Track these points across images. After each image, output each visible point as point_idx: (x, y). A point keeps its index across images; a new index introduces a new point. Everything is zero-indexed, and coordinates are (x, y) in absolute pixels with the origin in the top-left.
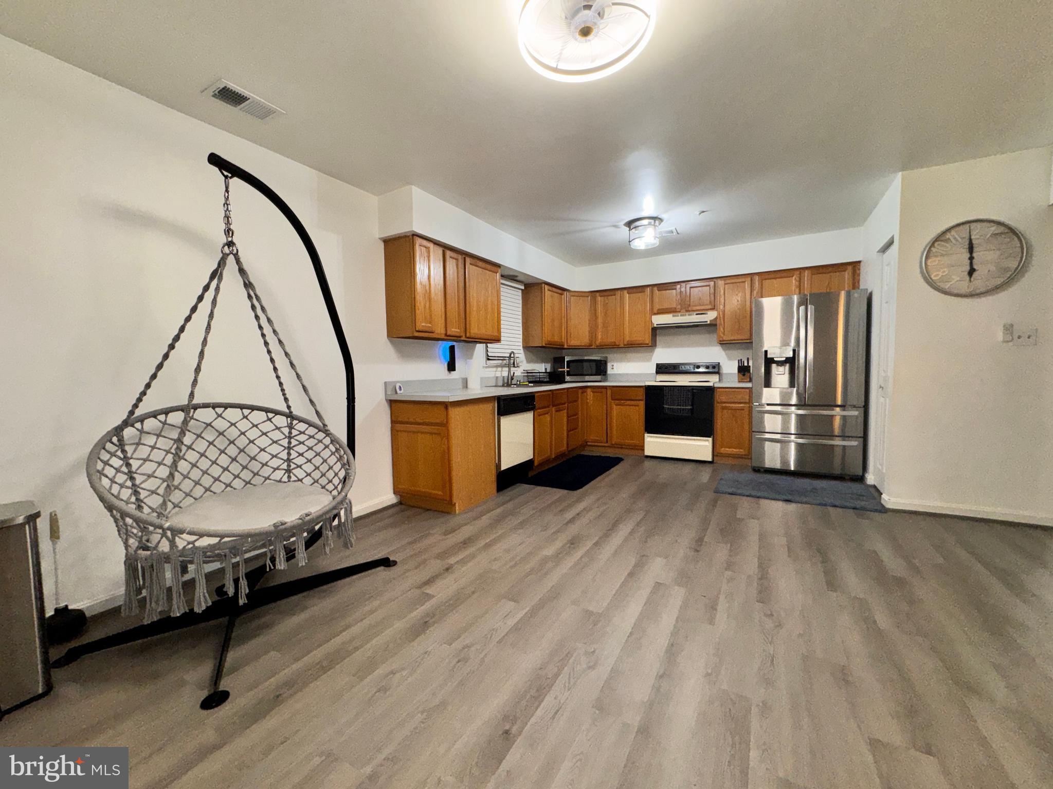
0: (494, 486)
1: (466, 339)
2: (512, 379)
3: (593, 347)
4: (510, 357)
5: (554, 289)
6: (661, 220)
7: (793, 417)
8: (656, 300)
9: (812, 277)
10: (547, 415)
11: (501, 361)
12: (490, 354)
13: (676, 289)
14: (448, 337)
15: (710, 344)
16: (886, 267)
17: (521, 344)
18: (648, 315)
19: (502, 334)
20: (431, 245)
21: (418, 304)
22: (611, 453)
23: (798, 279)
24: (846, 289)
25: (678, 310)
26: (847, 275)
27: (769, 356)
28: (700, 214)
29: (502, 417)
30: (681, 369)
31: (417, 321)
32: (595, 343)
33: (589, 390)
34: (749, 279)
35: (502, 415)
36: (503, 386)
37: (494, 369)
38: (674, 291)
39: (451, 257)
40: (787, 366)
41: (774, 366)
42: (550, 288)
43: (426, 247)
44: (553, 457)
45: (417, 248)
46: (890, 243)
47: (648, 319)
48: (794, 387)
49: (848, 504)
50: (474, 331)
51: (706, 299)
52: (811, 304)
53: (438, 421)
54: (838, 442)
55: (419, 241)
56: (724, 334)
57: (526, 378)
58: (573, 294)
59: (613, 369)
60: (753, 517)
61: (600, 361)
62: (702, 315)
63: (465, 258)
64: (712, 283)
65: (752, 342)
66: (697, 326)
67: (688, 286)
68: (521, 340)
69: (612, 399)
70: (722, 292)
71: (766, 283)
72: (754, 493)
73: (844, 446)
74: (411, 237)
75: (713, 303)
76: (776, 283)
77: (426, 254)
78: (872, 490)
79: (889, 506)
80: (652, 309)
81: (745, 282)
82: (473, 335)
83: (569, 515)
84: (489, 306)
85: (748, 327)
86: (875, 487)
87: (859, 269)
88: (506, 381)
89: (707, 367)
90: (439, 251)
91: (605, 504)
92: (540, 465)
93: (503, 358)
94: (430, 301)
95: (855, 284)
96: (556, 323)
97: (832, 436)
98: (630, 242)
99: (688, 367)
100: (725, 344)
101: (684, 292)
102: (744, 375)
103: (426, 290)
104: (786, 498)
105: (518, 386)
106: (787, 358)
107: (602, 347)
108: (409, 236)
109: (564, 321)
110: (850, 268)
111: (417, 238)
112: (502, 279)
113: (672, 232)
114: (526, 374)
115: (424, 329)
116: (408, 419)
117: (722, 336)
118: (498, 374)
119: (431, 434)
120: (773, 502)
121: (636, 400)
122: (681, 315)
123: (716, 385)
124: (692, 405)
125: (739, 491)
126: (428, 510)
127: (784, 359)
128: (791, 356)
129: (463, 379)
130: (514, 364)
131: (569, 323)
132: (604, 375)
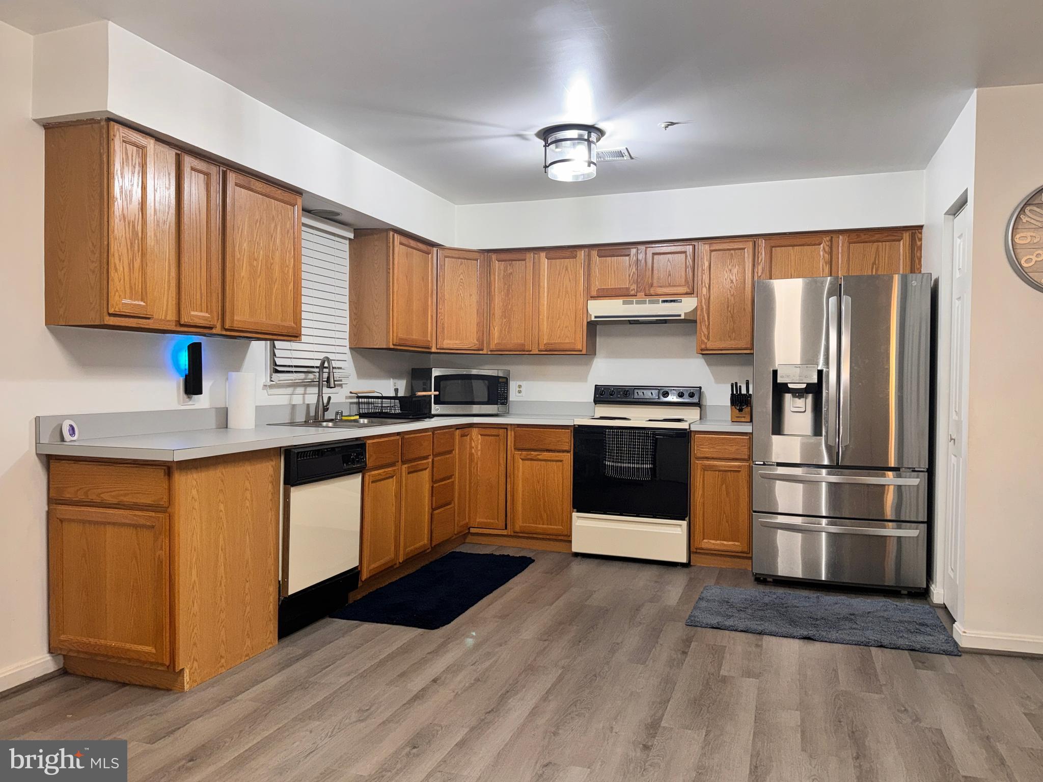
0: (273, 626)
1: (224, 333)
2: (326, 409)
3: (484, 352)
4: (322, 367)
5: (412, 243)
6: (601, 133)
7: (824, 487)
8: (596, 271)
9: (849, 248)
10: (391, 480)
11: (302, 376)
12: (279, 361)
13: (628, 255)
14: (182, 327)
15: (686, 355)
16: (958, 240)
17: (347, 343)
18: (581, 300)
19: (304, 323)
20: (150, 143)
21: (114, 260)
22: (513, 549)
23: (827, 249)
24: (901, 272)
25: (633, 293)
26: (903, 247)
27: (780, 380)
28: (666, 127)
29: (292, 489)
30: (636, 396)
31: (111, 294)
32: (489, 344)
33: (475, 432)
34: (751, 244)
35: (293, 485)
36: (306, 423)
37: (290, 390)
38: (627, 258)
39: (193, 169)
40: (810, 397)
41: (788, 397)
42: (405, 240)
43: (137, 146)
44: (401, 561)
45: (117, 145)
46: (962, 203)
47: (581, 306)
48: (821, 435)
49: (901, 642)
50: (241, 317)
51: (680, 275)
52: (846, 294)
53: (148, 501)
54: (890, 531)
55: (119, 133)
56: (708, 339)
57: (355, 407)
58: (447, 253)
59: (520, 392)
60: (749, 674)
61: (497, 378)
62: (673, 304)
63: (225, 174)
64: (689, 249)
65: (753, 354)
66: (665, 322)
67: (650, 251)
68: (347, 336)
69: (517, 449)
70: (707, 264)
71: (778, 251)
72: (754, 625)
73: (899, 538)
74: (103, 123)
75: (691, 283)
76: (794, 253)
77: (137, 161)
78: (940, 613)
79: (964, 643)
80: (588, 289)
81: (744, 249)
82: (236, 325)
83: (417, 683)
84: (277, 268)
85: (748, 327)
86: (944, 607)
87: (920, 240)
88: (312, 413)
89: (681, 395)
90: (171, 154)
91: (488, 655)
92: (373, 577)
93: (308, 369)
94: (143, 255)
95: (914, 262)
96: (416, 305)
97: (882, 521)
98: (546, 167)
99: (648, 394)
100: (709, 355)
101: (643, 261)
102: (741, 410)
103: (135, 233)
104: (805, 633)
105: (339, 421)
106: (809, 385)
107: (500, 354)
108: (99, 122)
109: (431, 302)
110: (906, 236)
111: (117, 126)
112: (303, 215)
113: (620, 154)
114: (355, 400)
115: (127, 311)
116: (86, 493)
117: (706, 341)
118: (297, 400)
119: (135, 526)
120: (785, 641)
121: (559, 451)
122: (638, 303)
123: (693, 428)
124: (654, 462)
125: (729, 623)
126: (124, 684)
127: (804, 386)
128: (816, 381)
129: (218, 410)
130: (328, 381)
131: (440, 306)
132: (502, 404)
